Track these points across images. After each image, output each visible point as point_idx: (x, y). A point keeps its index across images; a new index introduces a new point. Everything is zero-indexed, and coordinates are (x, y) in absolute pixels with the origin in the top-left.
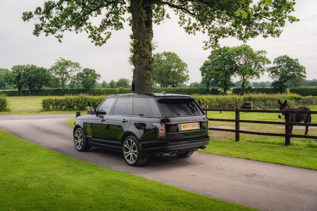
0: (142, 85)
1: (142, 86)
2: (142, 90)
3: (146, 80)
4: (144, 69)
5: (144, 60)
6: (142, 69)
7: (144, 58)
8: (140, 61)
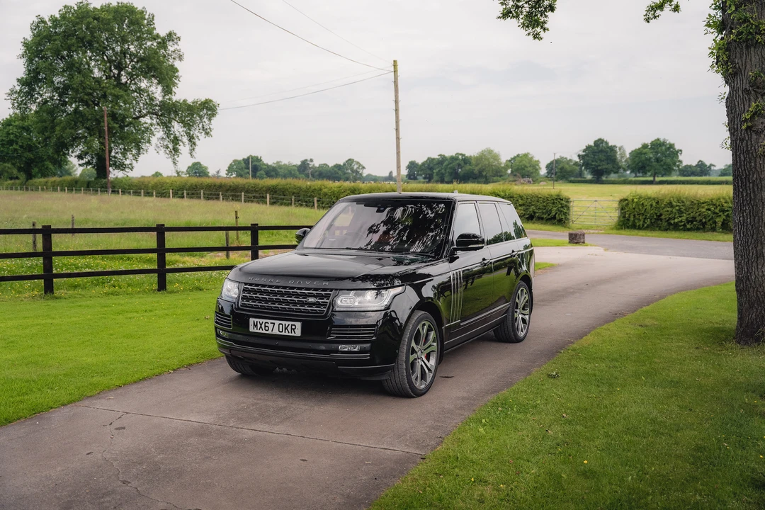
0: (742, 158)
1: (740, 163)
2: (741, 179)
3: (754, 136)
4: (746, 91)
5: (748, 53)
6: (740, 92)
7: (748, 47)
8: (733, 62)
